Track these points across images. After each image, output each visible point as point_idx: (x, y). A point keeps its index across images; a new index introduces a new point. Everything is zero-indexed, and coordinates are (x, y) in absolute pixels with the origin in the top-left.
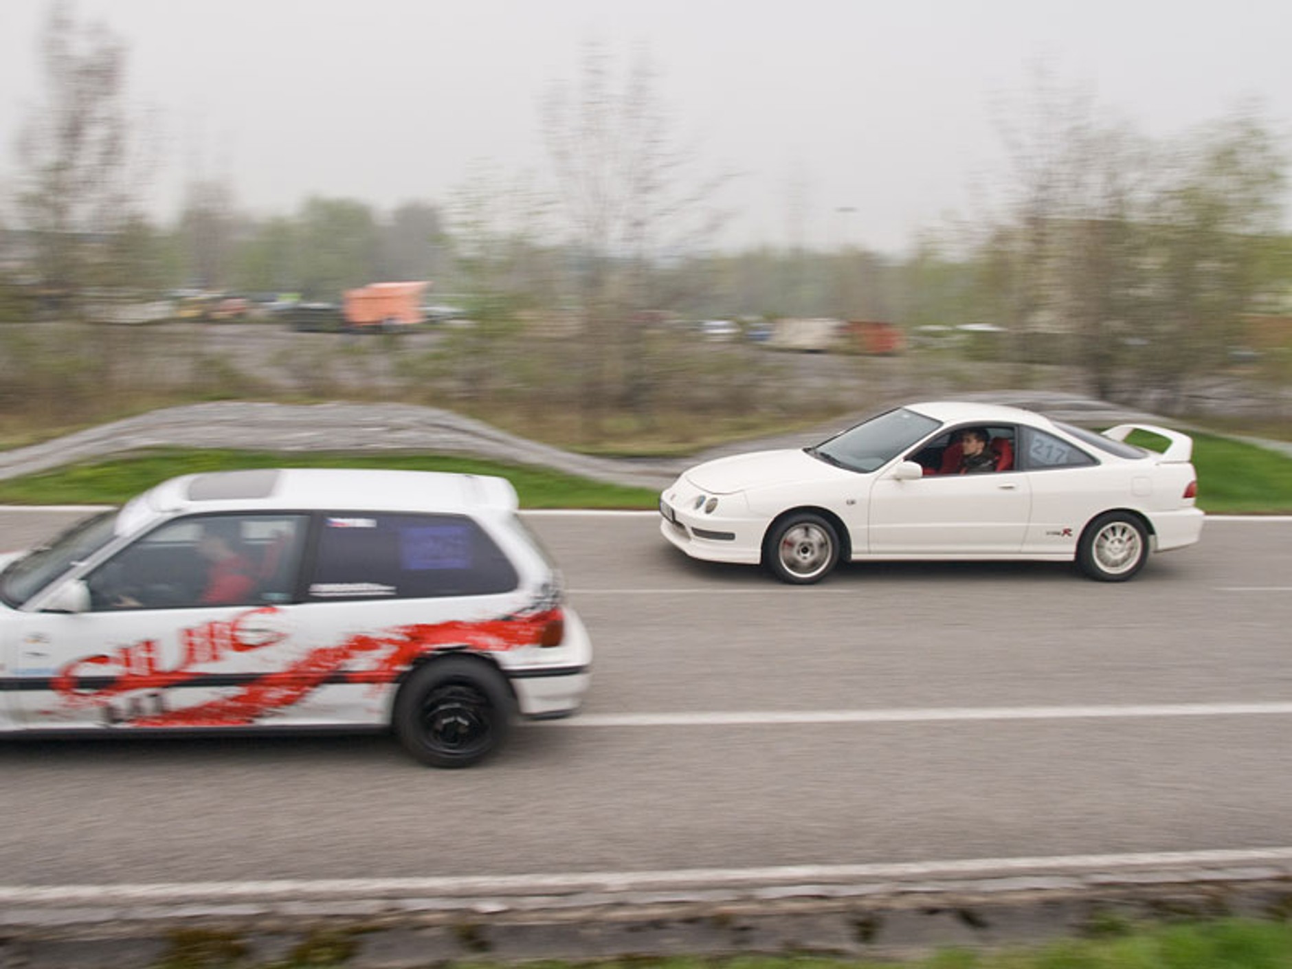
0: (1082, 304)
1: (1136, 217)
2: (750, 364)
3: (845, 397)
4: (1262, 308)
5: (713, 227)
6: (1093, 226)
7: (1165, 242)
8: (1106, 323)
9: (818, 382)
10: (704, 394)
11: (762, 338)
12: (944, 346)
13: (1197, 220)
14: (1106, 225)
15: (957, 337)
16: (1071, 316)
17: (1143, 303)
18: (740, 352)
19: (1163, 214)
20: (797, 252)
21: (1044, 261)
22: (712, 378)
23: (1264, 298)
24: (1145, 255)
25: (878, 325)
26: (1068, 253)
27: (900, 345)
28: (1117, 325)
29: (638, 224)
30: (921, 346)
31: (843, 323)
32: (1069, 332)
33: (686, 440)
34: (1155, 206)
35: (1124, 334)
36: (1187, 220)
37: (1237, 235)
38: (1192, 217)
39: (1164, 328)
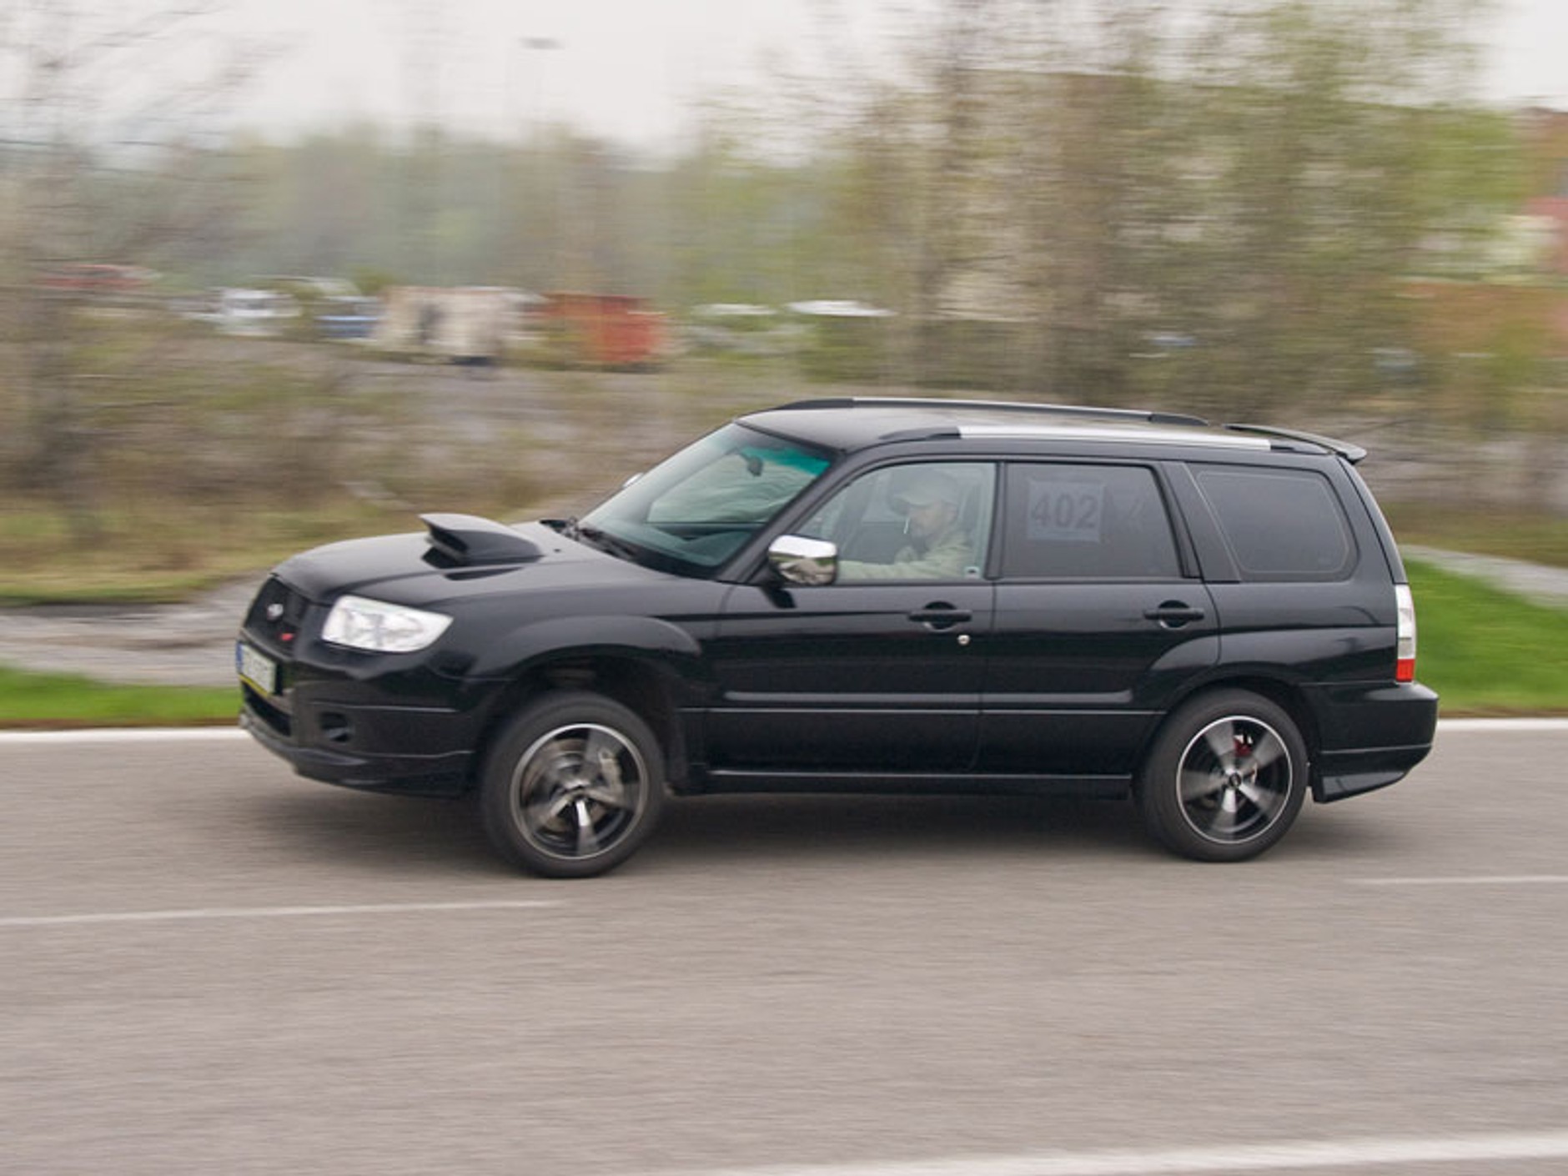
0: (1047, 259)
1: (1170, 68)
2: (328, 389)
3: (542, 463)
4: (1442, 265)
5: (234, 78)
6: (1079, 89)
7: (1233, 126)
8: (1109, 300)
9: (479, 430)
10: (219, 457)
11: (360, 331)
12: (763, 349)
13: (1299, 77)
14: (1102, 84)
15: (789, 331)
16: (1032, 284)
17: (1187, 257)
18: (309, 362)
19: (1224, 63)
20: (432, 135)
21: (969, 163)
22: (232, 422)
23: (1443, 244)
24: (1188, 152)
25: (614, 303)
26: (1030, 148)
27: (665, 346)
28: (1128, 303)
29: (54, 65)
30: (708, 349)
31: (534, 298)
32: (1033, 319)
33: (179, 561)
34: (1210, 43)
35: (1141, 324)
36: (1276, 77)
37: (1388, 108)
38: (1285, 71)
39: (1235, 310)
